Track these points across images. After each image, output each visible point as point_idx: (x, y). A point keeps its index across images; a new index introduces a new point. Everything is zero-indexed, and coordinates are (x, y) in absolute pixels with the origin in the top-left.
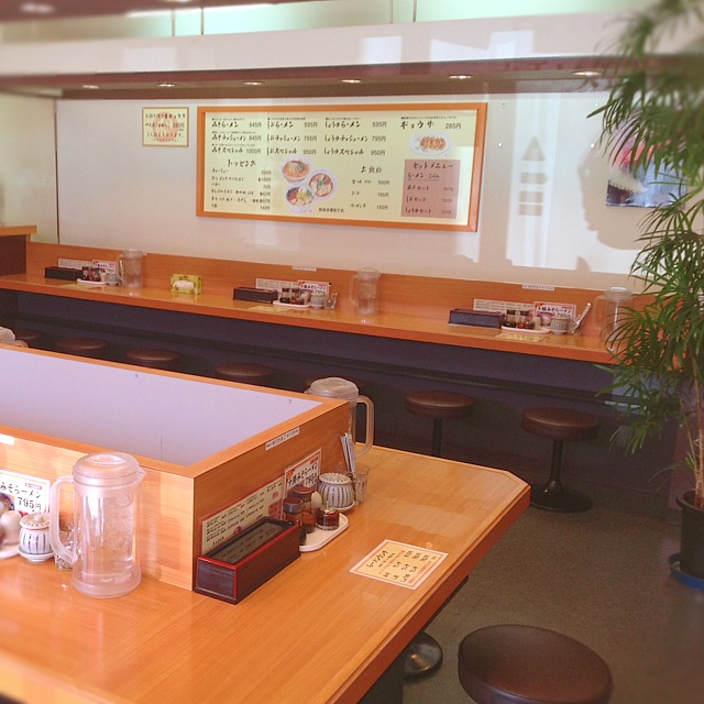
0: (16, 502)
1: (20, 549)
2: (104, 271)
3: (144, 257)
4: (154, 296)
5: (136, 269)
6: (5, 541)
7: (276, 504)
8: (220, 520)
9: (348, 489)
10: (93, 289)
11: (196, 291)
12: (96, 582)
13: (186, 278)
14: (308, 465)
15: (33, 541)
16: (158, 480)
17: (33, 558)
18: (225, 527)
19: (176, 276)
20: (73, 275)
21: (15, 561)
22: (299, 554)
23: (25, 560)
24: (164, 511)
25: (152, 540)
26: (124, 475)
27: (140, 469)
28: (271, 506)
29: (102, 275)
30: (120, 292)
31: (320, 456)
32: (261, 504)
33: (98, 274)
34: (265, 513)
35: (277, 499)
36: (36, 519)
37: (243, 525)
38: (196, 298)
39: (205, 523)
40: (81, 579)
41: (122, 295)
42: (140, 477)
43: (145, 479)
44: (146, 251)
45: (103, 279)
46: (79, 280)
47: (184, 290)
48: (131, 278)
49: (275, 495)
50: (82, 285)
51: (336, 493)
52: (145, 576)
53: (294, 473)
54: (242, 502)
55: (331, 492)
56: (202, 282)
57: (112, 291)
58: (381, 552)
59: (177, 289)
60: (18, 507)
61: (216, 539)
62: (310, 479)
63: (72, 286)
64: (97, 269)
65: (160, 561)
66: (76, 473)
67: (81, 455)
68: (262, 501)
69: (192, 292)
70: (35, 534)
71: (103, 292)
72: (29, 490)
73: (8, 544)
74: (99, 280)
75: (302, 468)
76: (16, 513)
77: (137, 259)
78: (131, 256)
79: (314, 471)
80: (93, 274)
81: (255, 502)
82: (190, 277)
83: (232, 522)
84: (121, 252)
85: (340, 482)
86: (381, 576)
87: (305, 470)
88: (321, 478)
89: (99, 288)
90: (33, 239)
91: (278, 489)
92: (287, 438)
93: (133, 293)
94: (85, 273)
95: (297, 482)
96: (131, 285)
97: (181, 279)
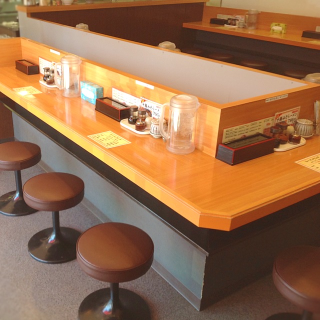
0: (153, 113)
1: (151, 132)
2: (238, 20)
3: (259, 14)
4: (262, 34)
5: (254, 20)
6: (146, 128)
7: (268, 128)
8: (233, 130)
9: (311, 128)
10: (231, 29)
11: (283, 32)
12: (175, 148)
13: (279, 25)
14: (291, 113)
15: (155, 129)
16: (206, 109)
17: (155, 136)
18: (236, 134)
19: (274, 24)
20: (223, 22)
21: (148, 136)
22: (273, 152)
23: (152, 136)
24: (207, 123)
25: (202, 134)
26: (191, 104)
27: (199, 103)
28: (265, 129)
29: (237, 22)
30: (244, 31)
31: (299, 110)
32: (259, 127)
33: (235, 22)
34: (261, 131)
35: (270, 126)
36: (158, 120)
37: (247, 135)
38: (283, 35)
39: (225, 130)
40: (169, 146)
41: (245, 32)
42: (198, 107)
43: (200, 107)
44: (260, 10)
45: (237, 24)
46: (225, 25)
47: (277, 31)
48: (250, 24)
49: (268, 124)
50: (227, 27)
51: (303, 128)
52: (196, 149)
53: (281, 116)
54: (248, 124)
55: (301, 127)
56: (287, 28)
57: (241, 31)
58: (316, 157)
59: (273, 30)
60: (153, 116)
61: (230, 138)
62: (291, 120)
63: (221, 28)
64: (235, 20)
65: (204, 144)
66: (171, 102)
67: (174, 94)
68: (261, 126)
69: (281, 33)
70: (156, 126)
71: (236, 31)
72: (158, 109)
73: (147, 130)
74: (235, 25)
75: (287, 114)
76: (152, 118)
77: (255, 15)
78: (252, 13)
79: (294, 117)
80: (232, 22)
81: (256, 125)
82: (281, 24)
83: (241, 132)
84: (247, 11)
85: (306, 124)
86: (310, 166)
87: (288, 115)
88: (298, 121)
89: (234, 29)
90: (208, 4)
91: (270, 122)
92: (279, 99)
93: (251, 32)
94: (229, 21)
95: (282, 120)
96: (250, 28)
97: (276, 25)
